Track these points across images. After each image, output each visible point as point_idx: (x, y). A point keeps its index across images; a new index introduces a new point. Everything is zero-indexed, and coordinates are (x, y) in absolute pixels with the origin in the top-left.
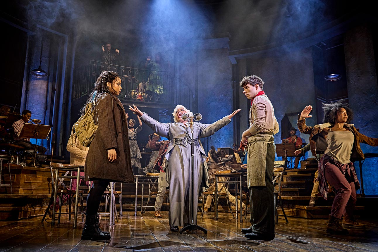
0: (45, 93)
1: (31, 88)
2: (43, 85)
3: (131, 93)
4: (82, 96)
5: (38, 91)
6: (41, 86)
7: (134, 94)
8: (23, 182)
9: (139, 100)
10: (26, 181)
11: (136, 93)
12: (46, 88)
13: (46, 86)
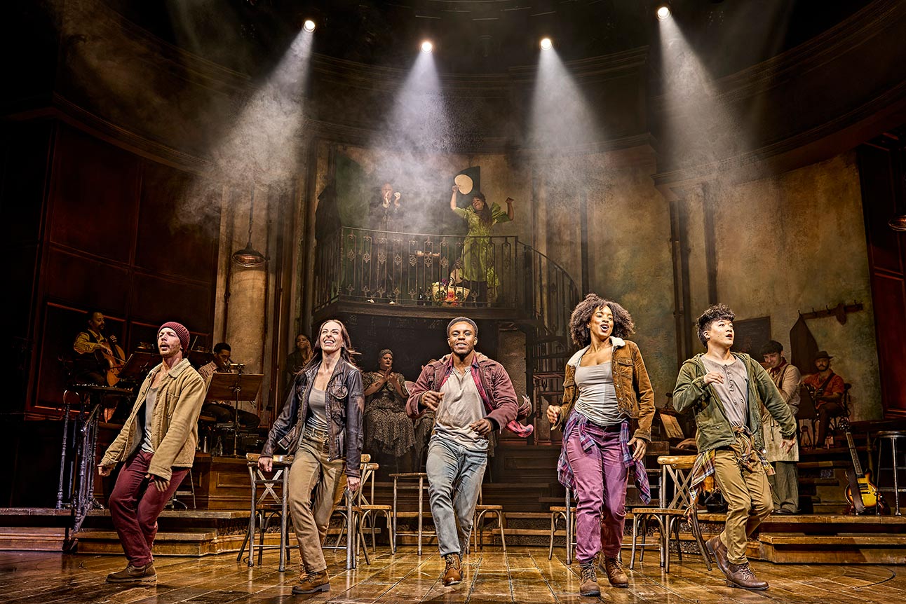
0: (263, 297)
1: (234, 288)
2: (257, 281)
3: (431, 290)
4: (332, 302)
5: (249, 293)
6: (254, 282)
7: (439, 292)
8: (215, 487)
9: (449, 303)
10: (219, 485)
11: (442, 289)
12: (263, 287)
13: (264, 282)
